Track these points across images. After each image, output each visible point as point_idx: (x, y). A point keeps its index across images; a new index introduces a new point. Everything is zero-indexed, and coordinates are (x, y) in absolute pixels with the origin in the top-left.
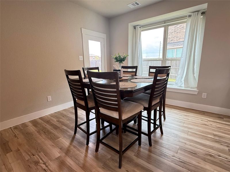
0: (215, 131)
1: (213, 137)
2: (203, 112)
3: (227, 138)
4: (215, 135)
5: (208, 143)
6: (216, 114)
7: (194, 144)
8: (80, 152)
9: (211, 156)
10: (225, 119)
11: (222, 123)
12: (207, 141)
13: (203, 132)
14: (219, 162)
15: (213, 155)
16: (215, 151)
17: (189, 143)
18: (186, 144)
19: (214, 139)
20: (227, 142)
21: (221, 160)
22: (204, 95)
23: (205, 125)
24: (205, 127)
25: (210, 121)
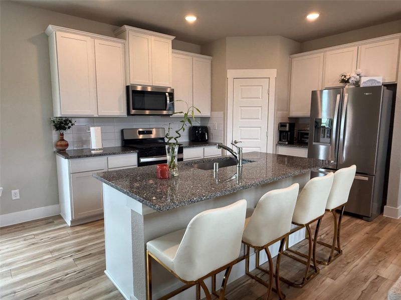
0: (50, 245)
1: (50, 256)
2: (21, 226)
3: (67, 247)
4: (51, 252)
5: (47, 268)
6: (42, 220)
7: (29, 283)
9: (57, 282)
10: (56, 222)
11: (54, 230)
12: (45, 266)
13: (34, 257)
14: (69, 282)
15: (59, 280)
16: (60, 273)
17: (19, 288)
18: (15, 293)
19: (53, 257)
20: (68, 252)
21: (69, 278)
22: (15, 194)
23: (33, 244)
24: (34, 248)
25: (37, 235)
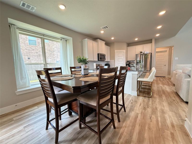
8: (124, 132)
